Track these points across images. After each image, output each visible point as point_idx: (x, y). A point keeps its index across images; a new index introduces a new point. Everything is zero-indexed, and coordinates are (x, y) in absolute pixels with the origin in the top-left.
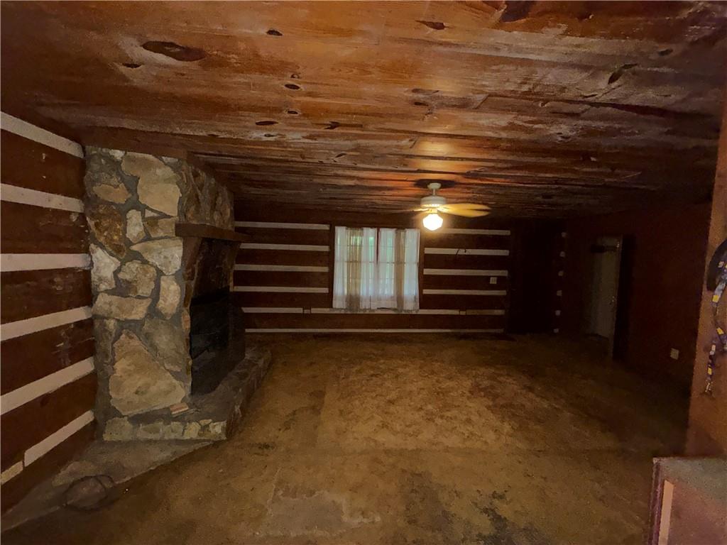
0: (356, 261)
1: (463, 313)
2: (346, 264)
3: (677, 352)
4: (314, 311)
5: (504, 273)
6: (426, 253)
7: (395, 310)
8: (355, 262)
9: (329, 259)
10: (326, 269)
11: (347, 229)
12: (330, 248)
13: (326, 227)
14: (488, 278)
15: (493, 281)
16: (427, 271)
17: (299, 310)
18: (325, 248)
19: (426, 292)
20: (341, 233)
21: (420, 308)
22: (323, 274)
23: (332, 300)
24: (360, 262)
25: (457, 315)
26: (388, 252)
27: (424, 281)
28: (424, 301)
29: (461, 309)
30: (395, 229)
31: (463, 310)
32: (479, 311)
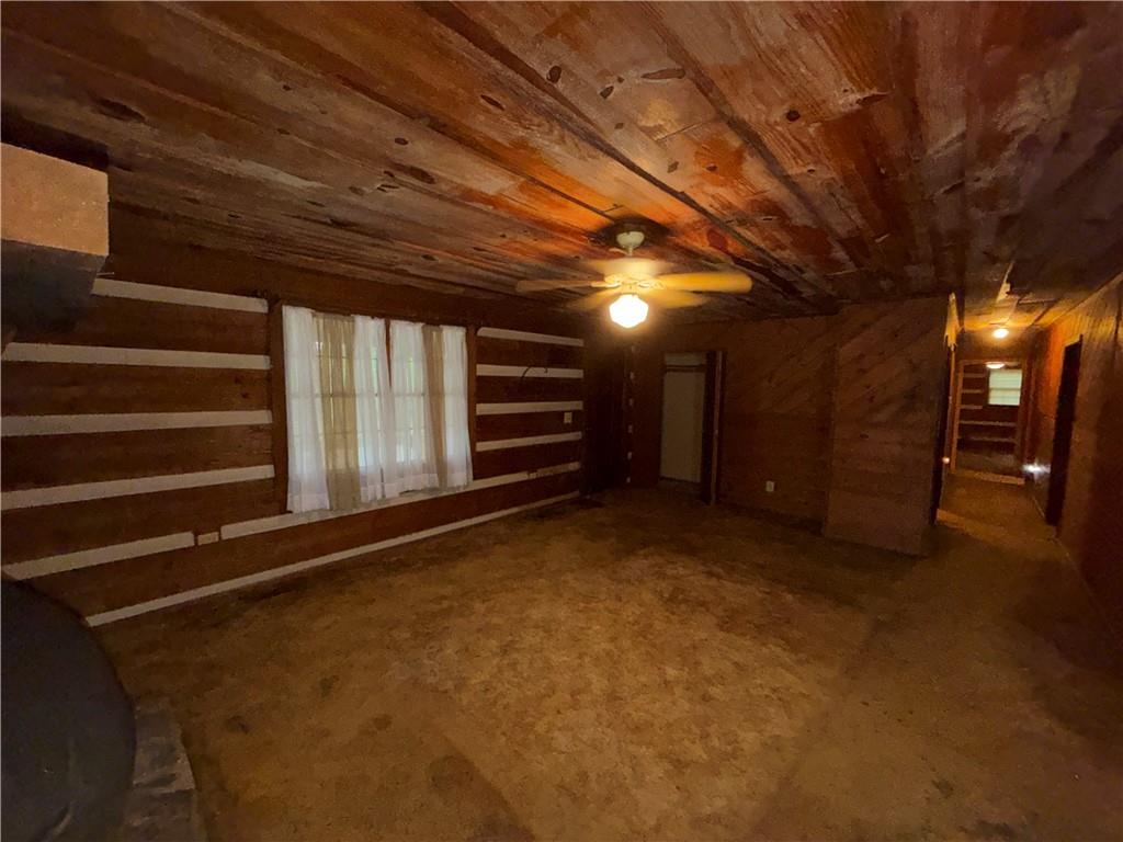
0: (344, 395)
1: (533, 476)
2: (318, 401)
3: (772, 484)
4: (231, 531)
5: (577, 405)
6: (478, 374)
7: (433, 490)
8: (338, 395)
9: (271, 389)
10: (262, 417)
11: (314, 316)
12: (273, 361)
13: (257, 306)
14: (561, 414)
15: (568, 419)
16: (484, 409)
17: (184, 540)
18: (259, 362)
19: (482, 446)
20: (300, 326)
21: (475, 478)
22: (256, 429)
23: (286, 492)
24: (354, 395)
25: (525, 481)
26: (410, 372)
27: (480, 428)
28: (481, 464)
29: (531, 469)
30: (421, 324)
31: (533, 472)
32: (551, 468)
